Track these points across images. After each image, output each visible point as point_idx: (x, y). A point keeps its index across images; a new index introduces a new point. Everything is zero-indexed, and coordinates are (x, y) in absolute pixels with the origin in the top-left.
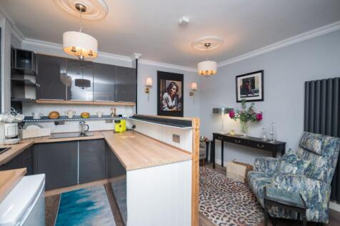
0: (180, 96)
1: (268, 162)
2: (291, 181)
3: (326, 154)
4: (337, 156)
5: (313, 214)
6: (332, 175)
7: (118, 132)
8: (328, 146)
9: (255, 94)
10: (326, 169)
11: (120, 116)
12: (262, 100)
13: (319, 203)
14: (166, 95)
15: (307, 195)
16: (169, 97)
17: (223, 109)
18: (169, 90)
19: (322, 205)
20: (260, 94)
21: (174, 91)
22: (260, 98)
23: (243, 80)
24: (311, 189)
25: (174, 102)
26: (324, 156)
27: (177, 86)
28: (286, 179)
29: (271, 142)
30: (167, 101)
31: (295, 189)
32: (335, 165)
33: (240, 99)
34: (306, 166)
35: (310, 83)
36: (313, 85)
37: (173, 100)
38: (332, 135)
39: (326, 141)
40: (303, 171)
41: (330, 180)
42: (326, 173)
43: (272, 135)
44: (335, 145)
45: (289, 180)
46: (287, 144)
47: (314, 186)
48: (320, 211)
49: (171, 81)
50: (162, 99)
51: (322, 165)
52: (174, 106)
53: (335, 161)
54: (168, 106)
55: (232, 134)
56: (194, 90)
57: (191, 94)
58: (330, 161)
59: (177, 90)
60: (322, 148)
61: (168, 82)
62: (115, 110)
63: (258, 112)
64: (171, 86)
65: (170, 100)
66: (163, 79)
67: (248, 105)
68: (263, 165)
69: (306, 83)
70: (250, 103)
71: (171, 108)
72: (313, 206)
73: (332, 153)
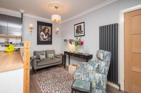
0: (50, 34)
1: (83, 64)
2: (88, 75)
3: (105, 60)
4: (110, 61)
5: (99, 92)
6: (108, 71)
7: (8, 52)
8: (106, 56)
9: (82, 33)
10: (105, 67)
11: (11, 43)
12: (84, 36)
13: (102, 86)
14: (42, 33)
15: (96, 82)
16: (44, 34)
17: (69, 40)
18: (44, 31)
19: (103, 87)
20: (83, 33)
21: (46, 31)
22: (83, 34)
23: (77, 26)
24: (98, 79)
25: (47, 36)
26: (104, 61)
27: (48, 29)
28: (86, 74)
29: (86, 55)
30: (43, 36)
31: (90, 79)
32: (109, 66)
33: (76, 35)
34: (96, 66)
35: (101, 27)
36: (102, 28)
37: (46, 36)
38: (107, 51)
39: (105, 54)
40: (95, 69)
41: (107, 73)
42: (105, 70)
43: (87, 51)
44: (109, 55)
45: (87, 74)
46: (93, 56)
47: (99, 77)
48: (102, 90)
49: (45, 26)
50: (40, 35)
51: (103, 66)
52: (47, 39)
53: (109, 64)
54: (43, 39)
55: (72, 51)
56: (58, 31)
57: (56, 33)
58: (107, 63)
59: (48, 31)
60: (103, 57)
61: (43, 27)
62: (8, 40)
63: (82, 41)
64: (45, 29)
65: (44, 35)
66: (40, 25)
67: (79, 38)
68: (81, 66)
69: (100, 27)
70: (80, 37)
71: (45, 39)
72: (99, 87)
73: (108, 60)
